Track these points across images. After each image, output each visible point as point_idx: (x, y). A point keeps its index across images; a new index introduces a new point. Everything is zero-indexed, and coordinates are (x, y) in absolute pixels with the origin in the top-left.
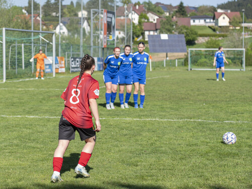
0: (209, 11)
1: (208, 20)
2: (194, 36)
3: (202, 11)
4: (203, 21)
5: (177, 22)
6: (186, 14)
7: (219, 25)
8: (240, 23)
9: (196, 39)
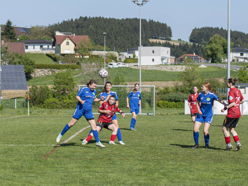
0: (46, 34)
1: (45, 47)
2: (30, 67)
3: (36, 34)
4: (39, 47)
5: (7, 48)
6: (16, 37)
7: (61, 53)
8: (89, 51)
9: (33, 72)
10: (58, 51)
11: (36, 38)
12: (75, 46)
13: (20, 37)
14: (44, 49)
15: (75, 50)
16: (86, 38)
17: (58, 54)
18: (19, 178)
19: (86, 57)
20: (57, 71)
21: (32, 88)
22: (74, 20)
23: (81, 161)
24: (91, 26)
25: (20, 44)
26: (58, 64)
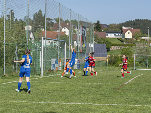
0: (117, 28)
1: (117, 34)
2: (109, 45)
3: (112, 28)
4: (114, 34)
5: (97, 35)
6: (101, 30)
7: (125, 38)
8: (140, 37)
9: (110, 47)
10: (124, 36)
11: (112, 30)
12: (133, 34)
13: (104, 29)
14: (116, 36)
15: (133, 36)
16: (138, 30)
18: (104, 99)
19: (138, 40)
20: (123, 47)
21: (110, 56)
22: (132, 21)
23: (135, 92)
24: (141, 24)
25: (104, 33)
26: (123, 44)
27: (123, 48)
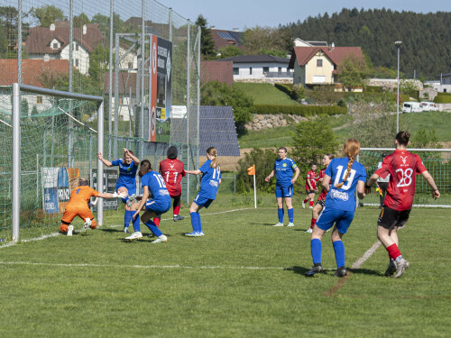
0: (275, 43)
1: (274, 69)
2: (245, 111)
3: (256, 44)
4: (262, 69)
6: (214, 51)
7: (307, 82)
8: (364, 78)
9: (249, 120)
10: (300, 77)
11: (255, 53)
12: (335, 68)
13: (223, 49)
14: (272, 75)
15: (335, 76)
16: (357, 52)
17: (300, 85)
19: (356, 90)
20: (298, 120)
22: (330, 16)
24: (365, 27)
25: (223, 64)
26: (299, 105)
27: (297, 122)
